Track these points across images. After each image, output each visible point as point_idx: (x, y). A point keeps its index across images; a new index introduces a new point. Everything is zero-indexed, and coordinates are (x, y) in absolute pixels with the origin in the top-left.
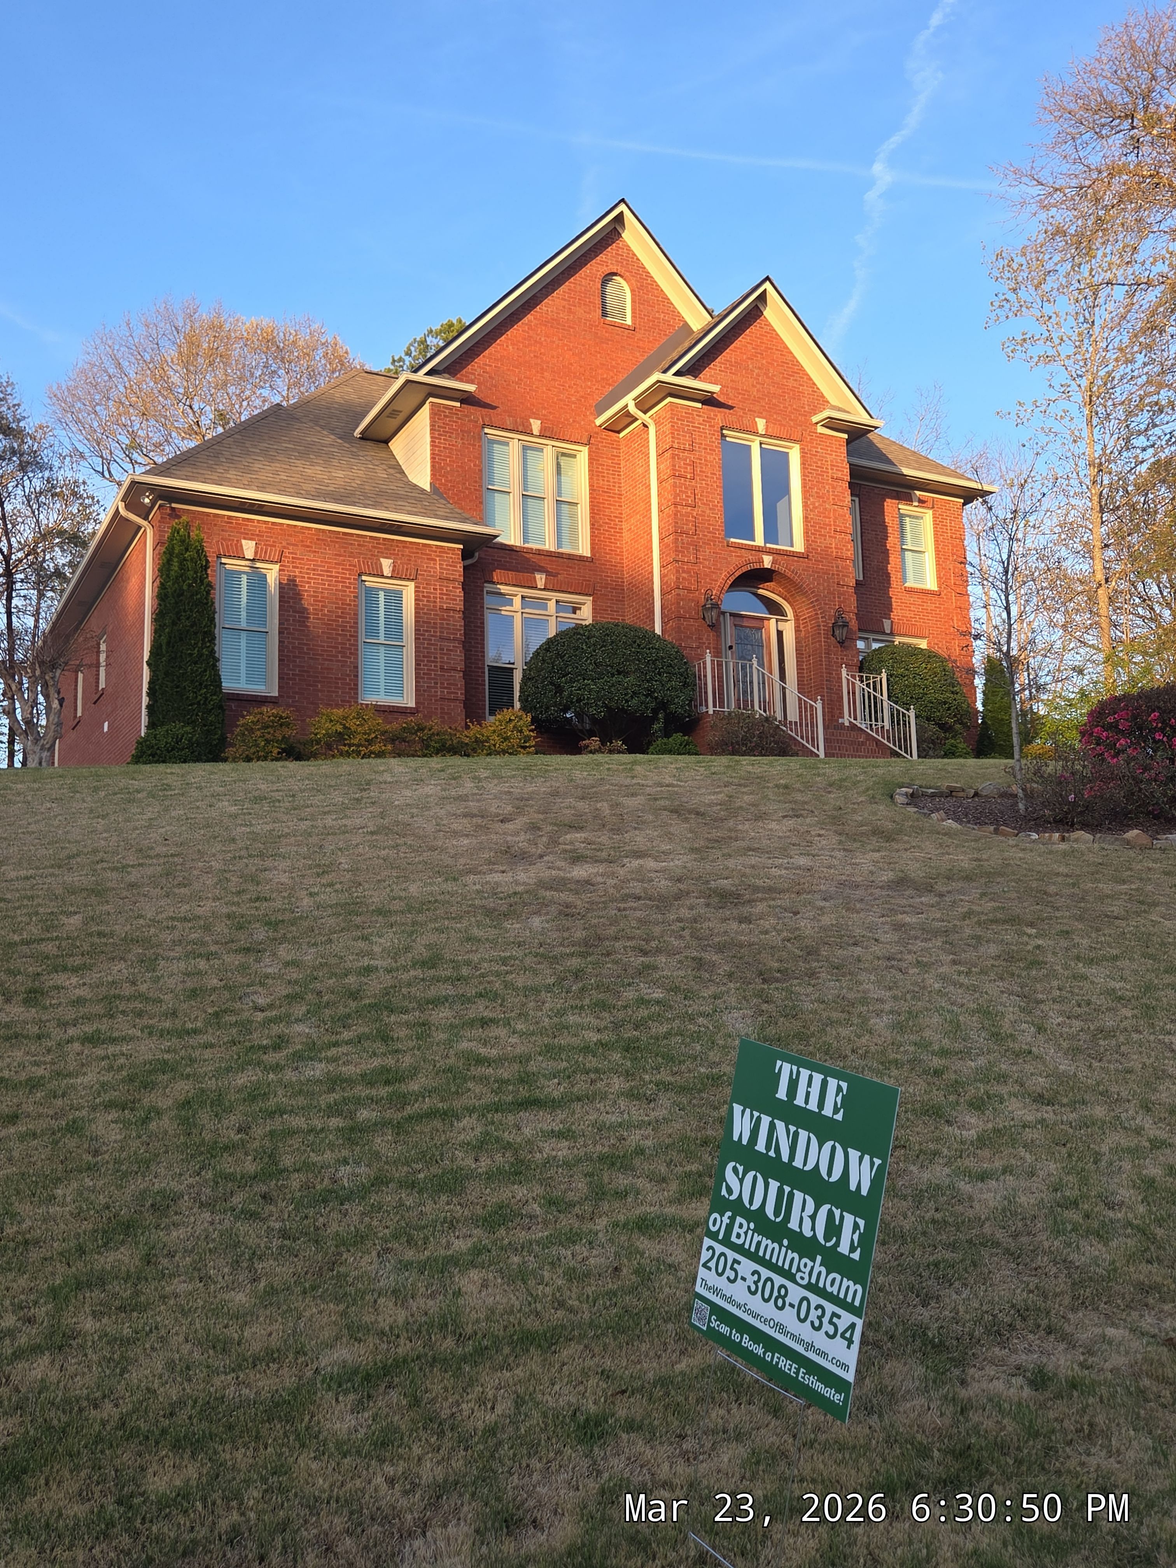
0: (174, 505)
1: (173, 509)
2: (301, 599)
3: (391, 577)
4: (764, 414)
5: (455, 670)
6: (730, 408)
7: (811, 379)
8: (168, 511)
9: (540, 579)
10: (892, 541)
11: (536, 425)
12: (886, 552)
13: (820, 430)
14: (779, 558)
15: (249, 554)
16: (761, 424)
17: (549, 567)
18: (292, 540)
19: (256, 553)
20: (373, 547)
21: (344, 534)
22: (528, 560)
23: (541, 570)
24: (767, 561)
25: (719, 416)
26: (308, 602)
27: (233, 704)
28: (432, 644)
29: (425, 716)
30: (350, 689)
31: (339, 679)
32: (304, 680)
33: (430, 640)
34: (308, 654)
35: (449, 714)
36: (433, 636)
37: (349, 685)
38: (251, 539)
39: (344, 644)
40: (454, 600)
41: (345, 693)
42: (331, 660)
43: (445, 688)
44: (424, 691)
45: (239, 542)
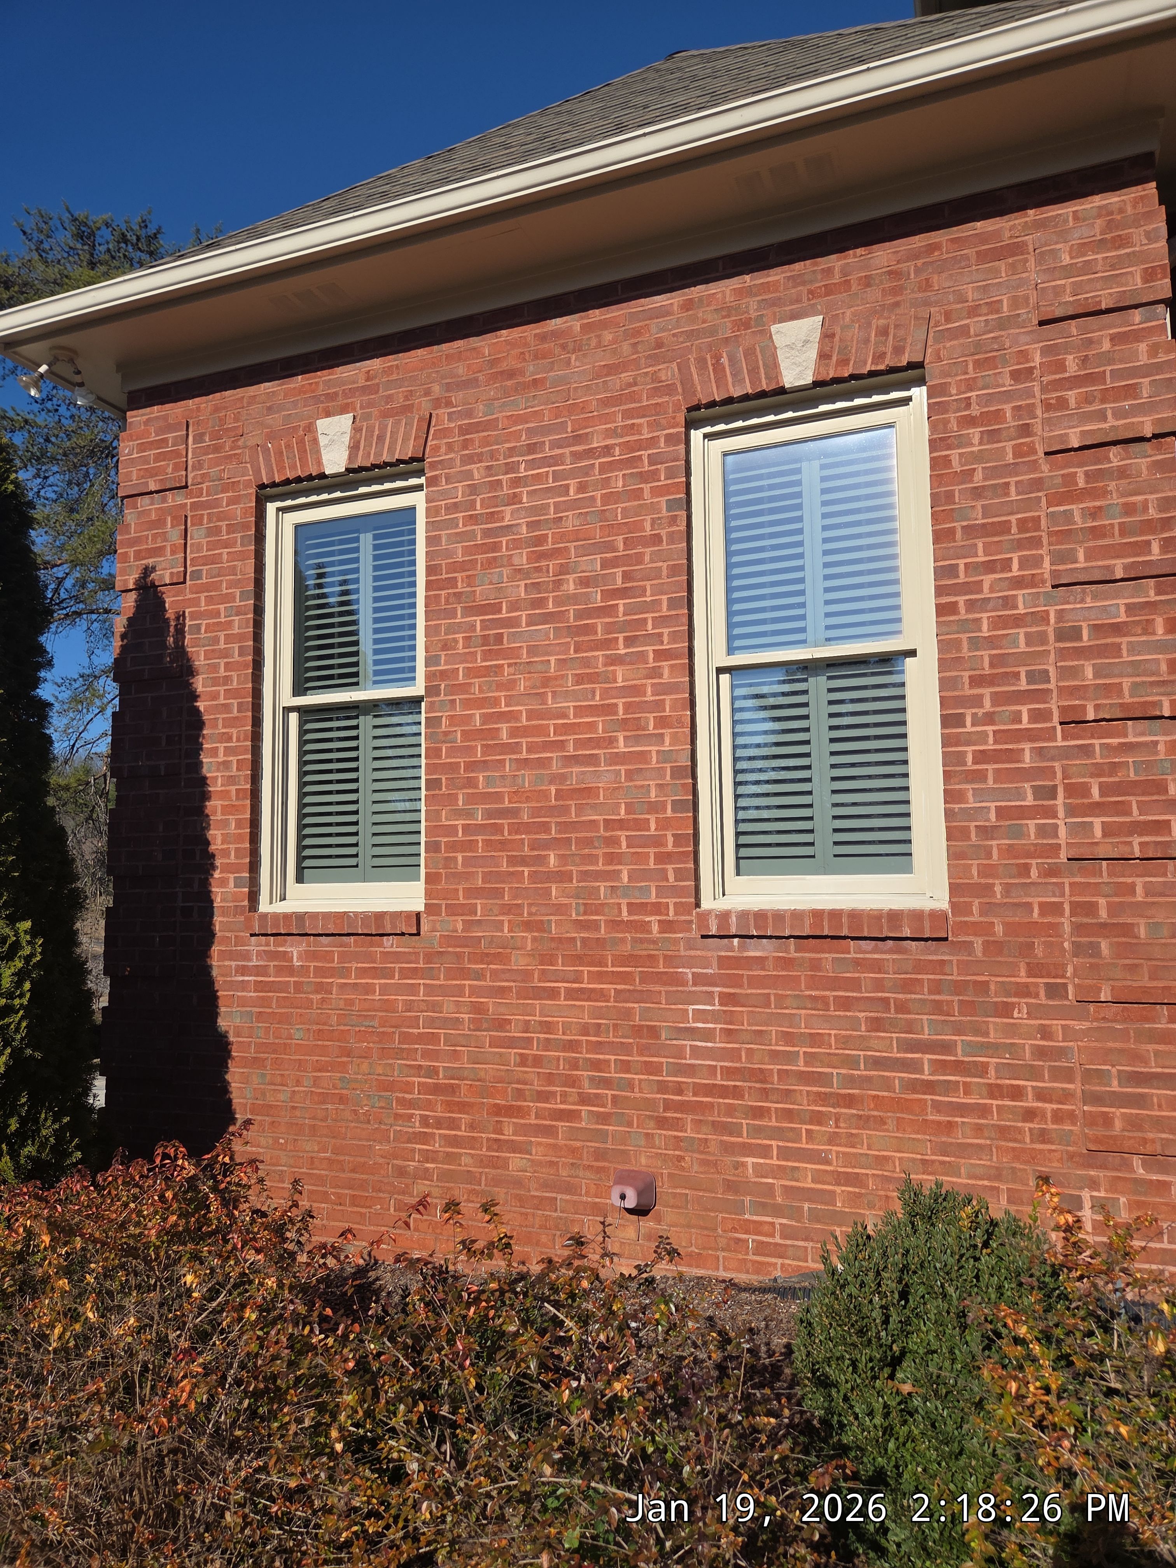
2: (490, 563)
3: (815, 387)
15: (335, 459)
21: (634, 283)
27: (295, 950)
28: (1018, 621)
29: (993, 947)
30: (663, 858)
31: (621, 824)
32: (503, 845)
33: (1008, 602)
34: (514, 748)
35: (1127, 930)
36: (1018, 583)
37: (658, 841)
38: (343, 410)
39: (637, 690)
40: (1131, 391)
41: (645, 875)
42: (592, 760)
43: (1097, 808)
44: (985, 832)
45: (311, 429)
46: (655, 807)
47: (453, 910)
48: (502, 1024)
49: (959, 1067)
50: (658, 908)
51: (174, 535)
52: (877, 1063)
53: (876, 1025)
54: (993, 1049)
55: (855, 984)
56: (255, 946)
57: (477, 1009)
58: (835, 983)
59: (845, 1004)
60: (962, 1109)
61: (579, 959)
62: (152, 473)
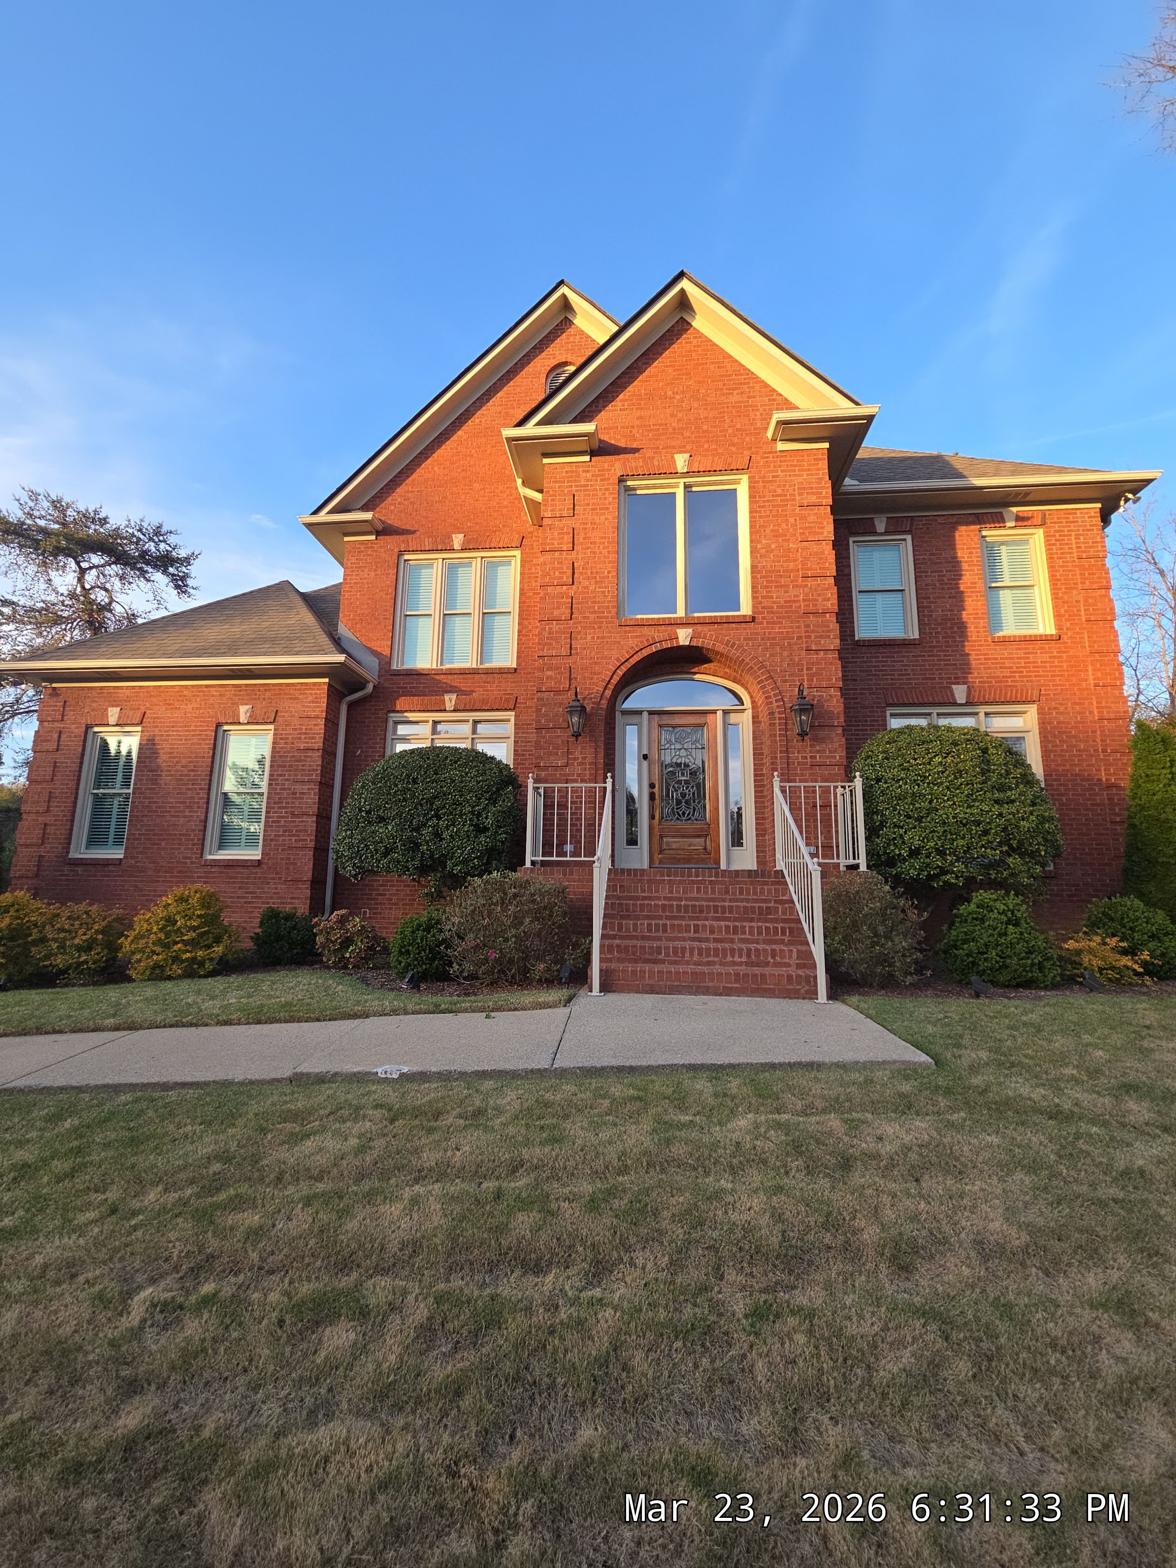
0: (54, 685)
1: (54, 688)
2: (156, 758)
3: (248, 723)
4: (688, 447)
5: (305, 814)
6: (635, 451)
7: (767, 386)
8: (50, 691)
9: (450, 700)
10: (968, 579)
11: (458, 540)
12: (958, 598)
13: (781, 446)
14: (705, 628)
15: (112, 720)
16: (681, 461)
17: (463, 686)
18: (155, 700)
19: (119, 717)
20: (235, 695)
21: (207, 686)
22: (439, 681)
23: (451, 690)
24: (684, 636)
25: (615, 466)
26: (163, 759)
27: (80, 870)
28: (285, 789)
29: (269, 868)
30: (194, 844)
31: (184, 835)
32: (149, 839)
33: (283, 784)
34: (156, 811)
35: (295, 864)
36: (286, 780)
37: (193, 840)
38: (117, 706)
39: (193, 798)
40: (314, 738)
41: (187, 849)
42: (178, 816)
43: (293, 835)
44: (271, 840)
45: (106, 710)
46: (194, 830)
47: (132, 858)
48: (141, 890)
49: (256, 897)
50: (190, 858)
51: (56, 736)
52: (238, 897)
53: (240, 888)
54: (265, 893)
55: (236, 878)
56: (66, 868)
57: (136, 886)
58: (231, 878)
59: (234, 883)
60: (256, 908)
61: (166, 872)
62: (49, 715)
